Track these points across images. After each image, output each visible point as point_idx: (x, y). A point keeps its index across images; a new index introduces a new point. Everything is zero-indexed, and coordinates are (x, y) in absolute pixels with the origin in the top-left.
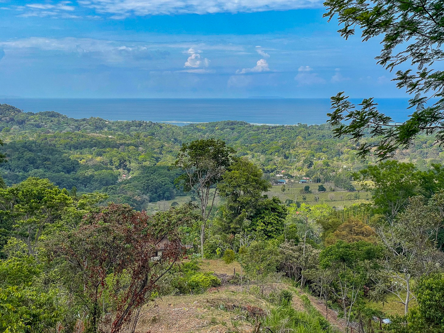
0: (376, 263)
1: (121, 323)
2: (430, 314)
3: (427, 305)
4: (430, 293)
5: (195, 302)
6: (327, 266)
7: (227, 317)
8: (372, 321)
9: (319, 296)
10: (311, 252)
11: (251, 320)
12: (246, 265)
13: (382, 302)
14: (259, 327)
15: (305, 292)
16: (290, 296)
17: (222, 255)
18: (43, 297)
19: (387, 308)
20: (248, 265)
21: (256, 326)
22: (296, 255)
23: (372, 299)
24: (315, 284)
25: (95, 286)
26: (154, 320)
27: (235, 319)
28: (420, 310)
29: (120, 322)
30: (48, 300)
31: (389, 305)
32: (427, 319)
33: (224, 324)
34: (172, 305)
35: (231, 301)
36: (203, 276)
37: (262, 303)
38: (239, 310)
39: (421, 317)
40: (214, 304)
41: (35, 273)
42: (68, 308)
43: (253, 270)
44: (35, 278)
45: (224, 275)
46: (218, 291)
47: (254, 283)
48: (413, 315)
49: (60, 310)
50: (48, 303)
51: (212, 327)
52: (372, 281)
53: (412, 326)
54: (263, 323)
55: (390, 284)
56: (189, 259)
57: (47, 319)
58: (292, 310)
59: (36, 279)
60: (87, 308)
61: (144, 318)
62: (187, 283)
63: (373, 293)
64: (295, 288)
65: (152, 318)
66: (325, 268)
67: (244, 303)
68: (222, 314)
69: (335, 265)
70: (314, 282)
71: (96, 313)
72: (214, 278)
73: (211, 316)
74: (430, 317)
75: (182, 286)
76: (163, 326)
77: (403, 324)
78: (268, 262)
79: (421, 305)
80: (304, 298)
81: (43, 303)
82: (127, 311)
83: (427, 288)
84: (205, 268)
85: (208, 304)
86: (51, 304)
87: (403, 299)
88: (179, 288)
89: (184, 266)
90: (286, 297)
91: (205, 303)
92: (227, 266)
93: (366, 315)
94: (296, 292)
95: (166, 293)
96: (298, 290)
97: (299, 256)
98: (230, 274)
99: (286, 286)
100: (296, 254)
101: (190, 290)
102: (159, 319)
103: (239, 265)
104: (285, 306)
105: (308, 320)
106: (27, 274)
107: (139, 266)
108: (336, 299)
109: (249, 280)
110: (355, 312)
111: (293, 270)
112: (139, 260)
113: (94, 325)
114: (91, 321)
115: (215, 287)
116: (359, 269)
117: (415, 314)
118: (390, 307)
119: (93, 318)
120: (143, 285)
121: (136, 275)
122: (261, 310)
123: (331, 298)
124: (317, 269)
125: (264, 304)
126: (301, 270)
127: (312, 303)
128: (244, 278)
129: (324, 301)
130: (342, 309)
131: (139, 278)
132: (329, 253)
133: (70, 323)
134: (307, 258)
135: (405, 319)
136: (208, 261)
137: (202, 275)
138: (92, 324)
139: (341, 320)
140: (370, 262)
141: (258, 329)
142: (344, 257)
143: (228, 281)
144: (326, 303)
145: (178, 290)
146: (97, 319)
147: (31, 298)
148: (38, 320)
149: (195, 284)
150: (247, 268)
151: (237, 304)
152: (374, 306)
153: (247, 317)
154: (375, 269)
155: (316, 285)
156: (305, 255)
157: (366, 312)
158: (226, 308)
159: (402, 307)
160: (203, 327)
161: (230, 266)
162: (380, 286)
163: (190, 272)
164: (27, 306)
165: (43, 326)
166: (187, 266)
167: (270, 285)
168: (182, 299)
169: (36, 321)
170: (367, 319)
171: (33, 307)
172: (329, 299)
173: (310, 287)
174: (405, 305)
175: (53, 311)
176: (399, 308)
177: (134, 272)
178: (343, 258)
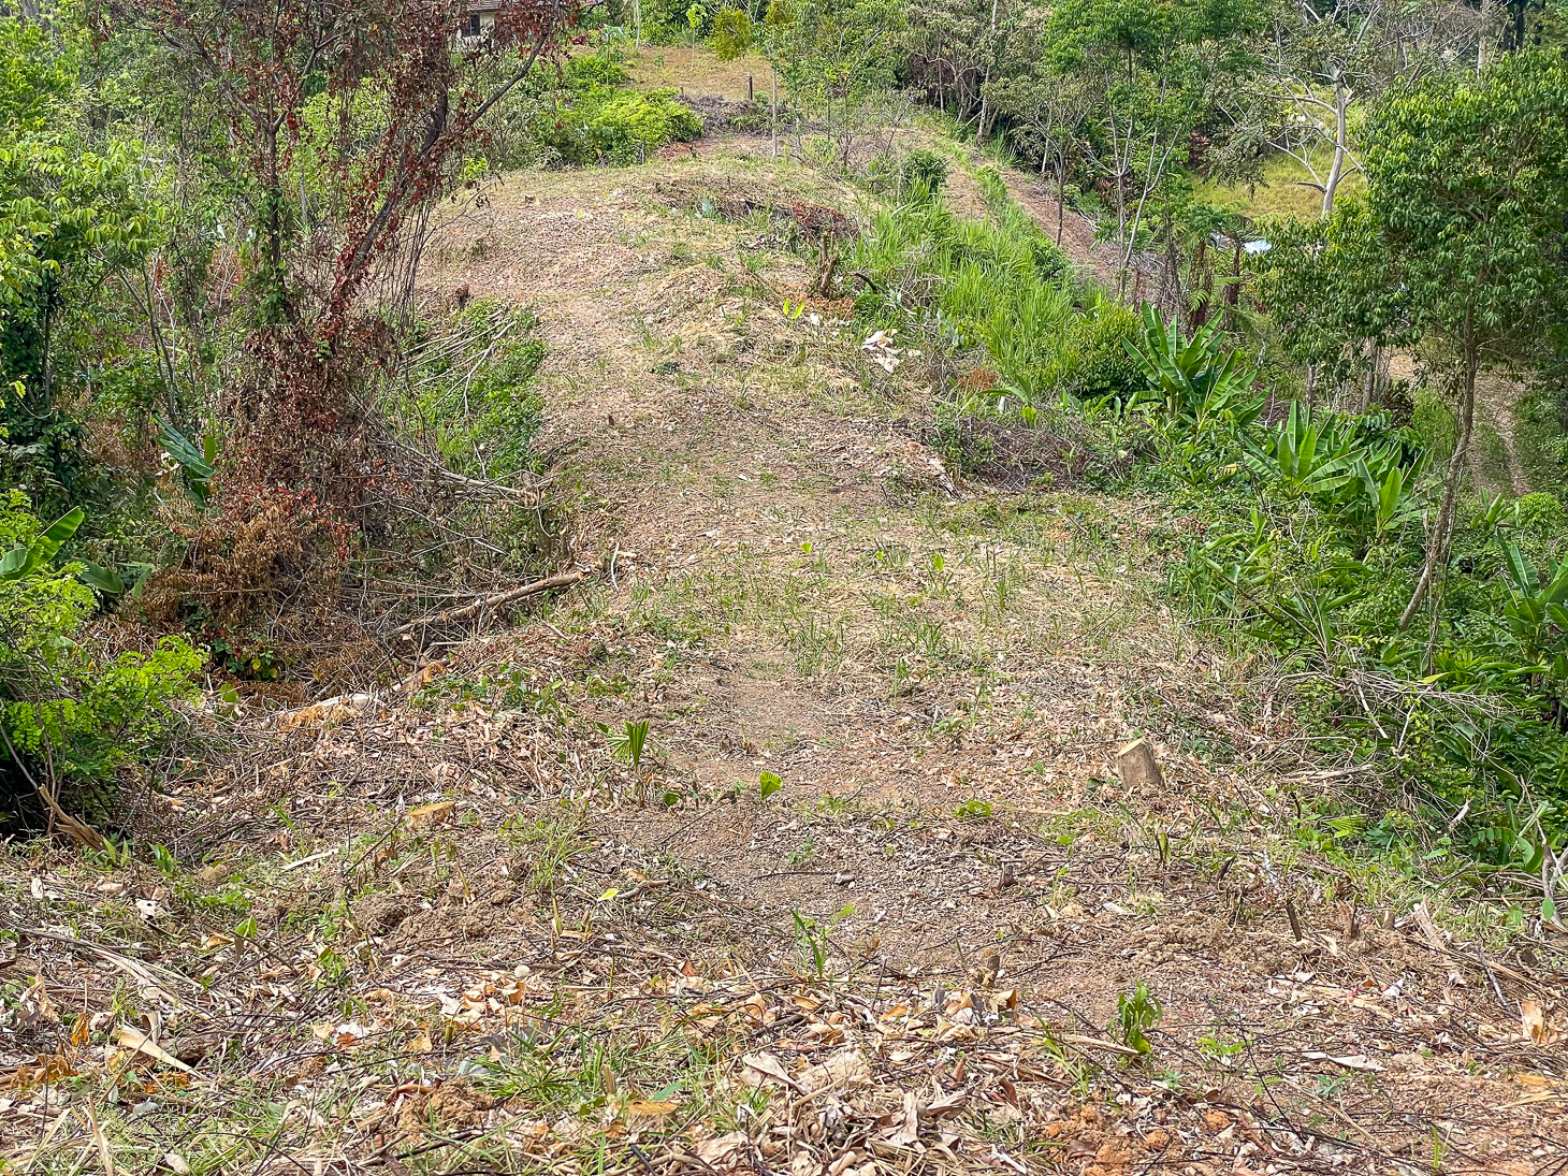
0: (1241, 48)
1: (365, 257)
2: (1404, 216)
3: (1396, 185)
4: (1411, 145)
5: (615, 193)
6: (1070, 64)
7: (725, 237)
8: (1210, 251)
9: (1039, 167)
10: (1019, 15)
11: (806, 249)
12: (789, 65)
13: (1247, 186)
14: (832, 272)
15: (990, 155)
16: (938, 172)
17: (705, 30)
18: (90, 169)
19: (1264, 206)
20: (796, 64)
21: (822, 270)
22: (965, 30)
23: (1214, 173)
24: (1025, 127)
25: (267, 130)
26: (480, 251)
27: (751, 246)
28: (1371, 202)
29: (361, 253)
30: (109, 176)
31: (1271, 196)
32: (1391, 230)
33: (716, 264)
34: (537, 203)
35: (740, 187)
36: (643, 106)
37: (844, 193)
38: (766, 217)
39: (1371, 224)
40: (679, 198)
41: (51, 85)
42: (179, 204)
43: (816, 82)
44: (54, 102)
45: (714, 102)
46: (694, 156)
47: (817, 128)
48: (1345, 220)
49: (154, 212)
50: (108, 186)
51: (673, 272)
52: (1222, 115)
53: (1340, 256)
54: (845, 259)
55: (1282, 123)
56: (591, 45)
57: (111, 243)
58: (945, 218)
59: (56, 106)
60: (244, 206)
61: (445, 243)
62: (586, 127)
63: (1219, 154)
64: (957, 144)
65: (470, 243)
66: (1064, 71)
67: (782, 194)
68: (707, 232)
69: (1099, 59)
70: (1023, 123)
71: (277, 221)
72: (679, 112)
73: (671, 239)
74: (1402, 224)
75: (570, 139)
76: (508, 271)
77: (1311, 251)
78: (867, 55)
79: (1376, 185)
80: (988, 179)
81: (91, 186)
82: (382, 216)
83: (1403, 126)
84: (646, 75)
85: (657, 199)
86: (120, 190)
87: (1319, 175)
88: (560, 147)
89: (574, 68)
90: (924, 174)
91: (650, 196)
92: (723, 70)
93: (1192, 227)
94: (959, 156)
95: (516, 163)
96: (968, 149)
97: (977, 32)
98: (736, 97)
99: (925, 138)
100: (966, 25)
101: (599, 152)
102: (495, 248)
103: (768, 65)
104: (921, 202)
105: (996, 249)
106: (25, 89)
107: (416, 62)
108: (1095, 178)
109: (800, 116)
110: (1156, 219)
111: (952, 81)
112: (413, 40)
113: (275, 262)
114: (263, 249)
115: (684, 141)
116: (1180, 70)
117: (1355, 214)
118: (1273, 202)
119: (269, 238)
120: (432, 132)
121: (406, 94)
122: (838, 217)
123: (1077, 176)
124: (1036, 77)
125: (848, 199)
126: (980, 79)
127: (1013, 194)
128: (782, 111)
129: (1052, 185)
130: (1113, 212)
131: (418, 105)
132: (1079, 17)
133: (192, 255)
134: (1005, 36)
135: (1316, 235)
136: (659, 51)
137: (638, 102)
138: (269, 258)
139: (1106, 248)
140: (1218, 48)
141: (829, 277)
142: (1133, 30)
143: (729, 123)
144: (1059, 192)
145: (555, 153)
146: (283, 243)
147: (49, 169)
148: (83, 245)
149: (616, 131)
150: (792, 74)
151: (757, 197)
152: (1219, 197)
153: (794, 238)
154: (1233, 69)
155: (1028, 133)
156: (998, 28)
157: (1192, 219)
158: (724, 212)
159: (1313, 202)
160: (646, 272)
161: (733, 67)
162: (1247, 130)
163: (596, 88)
164: (41, 198)
165: (101, 263)
166: (587, 71)
167: (873, 133)
168: (571, 182)
169: (76, 246)
170: (1194, 241)
171: (58, 202)
172: (1071, 181)
173: (1009, 140)
174: (1324, 192)
175: (130, 215)
176: (1304, 204)
177: (399, 82)
178: (1129, 33)
